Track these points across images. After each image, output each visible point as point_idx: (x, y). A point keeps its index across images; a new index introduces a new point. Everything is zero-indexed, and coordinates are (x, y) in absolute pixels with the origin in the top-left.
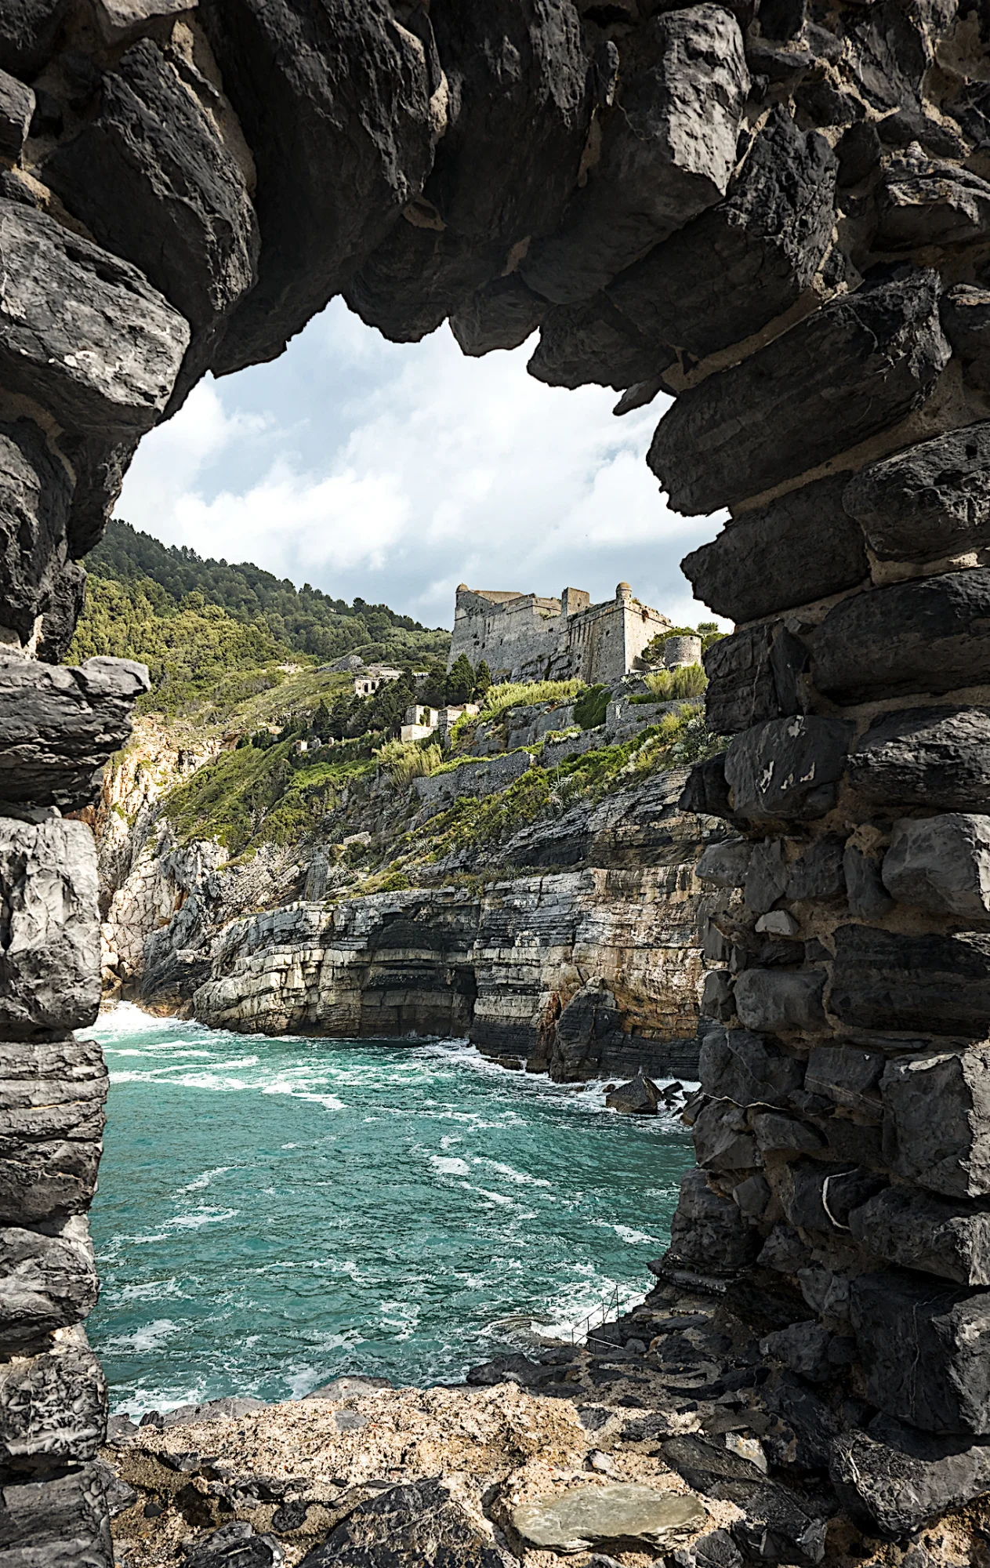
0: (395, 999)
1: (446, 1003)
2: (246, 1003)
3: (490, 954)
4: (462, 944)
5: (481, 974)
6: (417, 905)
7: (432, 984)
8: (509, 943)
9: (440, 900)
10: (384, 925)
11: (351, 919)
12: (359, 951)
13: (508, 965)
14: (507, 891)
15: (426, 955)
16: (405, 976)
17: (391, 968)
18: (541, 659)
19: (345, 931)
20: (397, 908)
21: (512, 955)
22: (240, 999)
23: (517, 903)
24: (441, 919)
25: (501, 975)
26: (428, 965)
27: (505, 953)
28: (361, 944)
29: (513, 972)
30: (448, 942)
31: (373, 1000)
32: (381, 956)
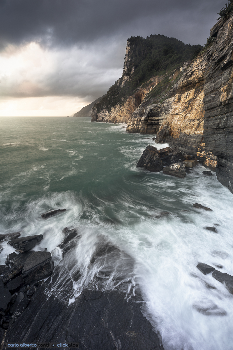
0: (153, 127)
6: (155, 107)
10: (150, 112)
15: (157, 118)
16: (154, 122)
17: (152, 121)
19: (145, 113)
20: (152, 108)
21: (161, 117)
23: (164, 105)
28: (147, 116)
31: (150, 127)
32: (150, 118)
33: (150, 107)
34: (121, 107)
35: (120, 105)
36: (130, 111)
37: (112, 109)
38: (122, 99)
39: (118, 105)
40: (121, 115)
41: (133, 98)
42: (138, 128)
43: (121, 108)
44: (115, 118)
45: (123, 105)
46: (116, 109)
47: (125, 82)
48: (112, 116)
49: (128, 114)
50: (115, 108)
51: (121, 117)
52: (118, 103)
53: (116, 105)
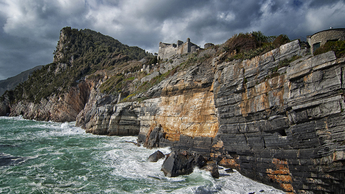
0: (127, 128)
1: (138, 129)
4: (139, 115)
5: (140, 122)
6: (130, 106)
7: (135, 125)
8: (144, 115)
9: (134, 105)
10: (123, 110)
11: (116, 109)
13: (144, 120)
14: (146, 102)
15: (132, 118)
16: (128, 122)
17: (125, 120)
18: (173, 56)
19: (115, 112)
20: (125, 106)
21: (144, 118)
23: (147, 105)
24: (134, 109)
25: (143, 123)
26: (133, 120)
28: (118, 115)
29: (145, 122)
30: (136, 114)
31: (122, 128)
32: (123, 117)
33: (122, 105)
34: (58, 98)
35: (56, 96)
36: (73, 105)
37: (43, 101)
38: (61, 89)
39: (53, 95)
40: (59, 110)
41: (77, 89)
42: (107, 129)
43: (59, 100)
44: (47, 114)
45: (63, 97)
46: (50, 101)
47: (61, 69)
48: (42, 111)
49: (71, 108)
50: (48, 100)
51: (58, 112)
52: (53, 93)
53: (49, 96)
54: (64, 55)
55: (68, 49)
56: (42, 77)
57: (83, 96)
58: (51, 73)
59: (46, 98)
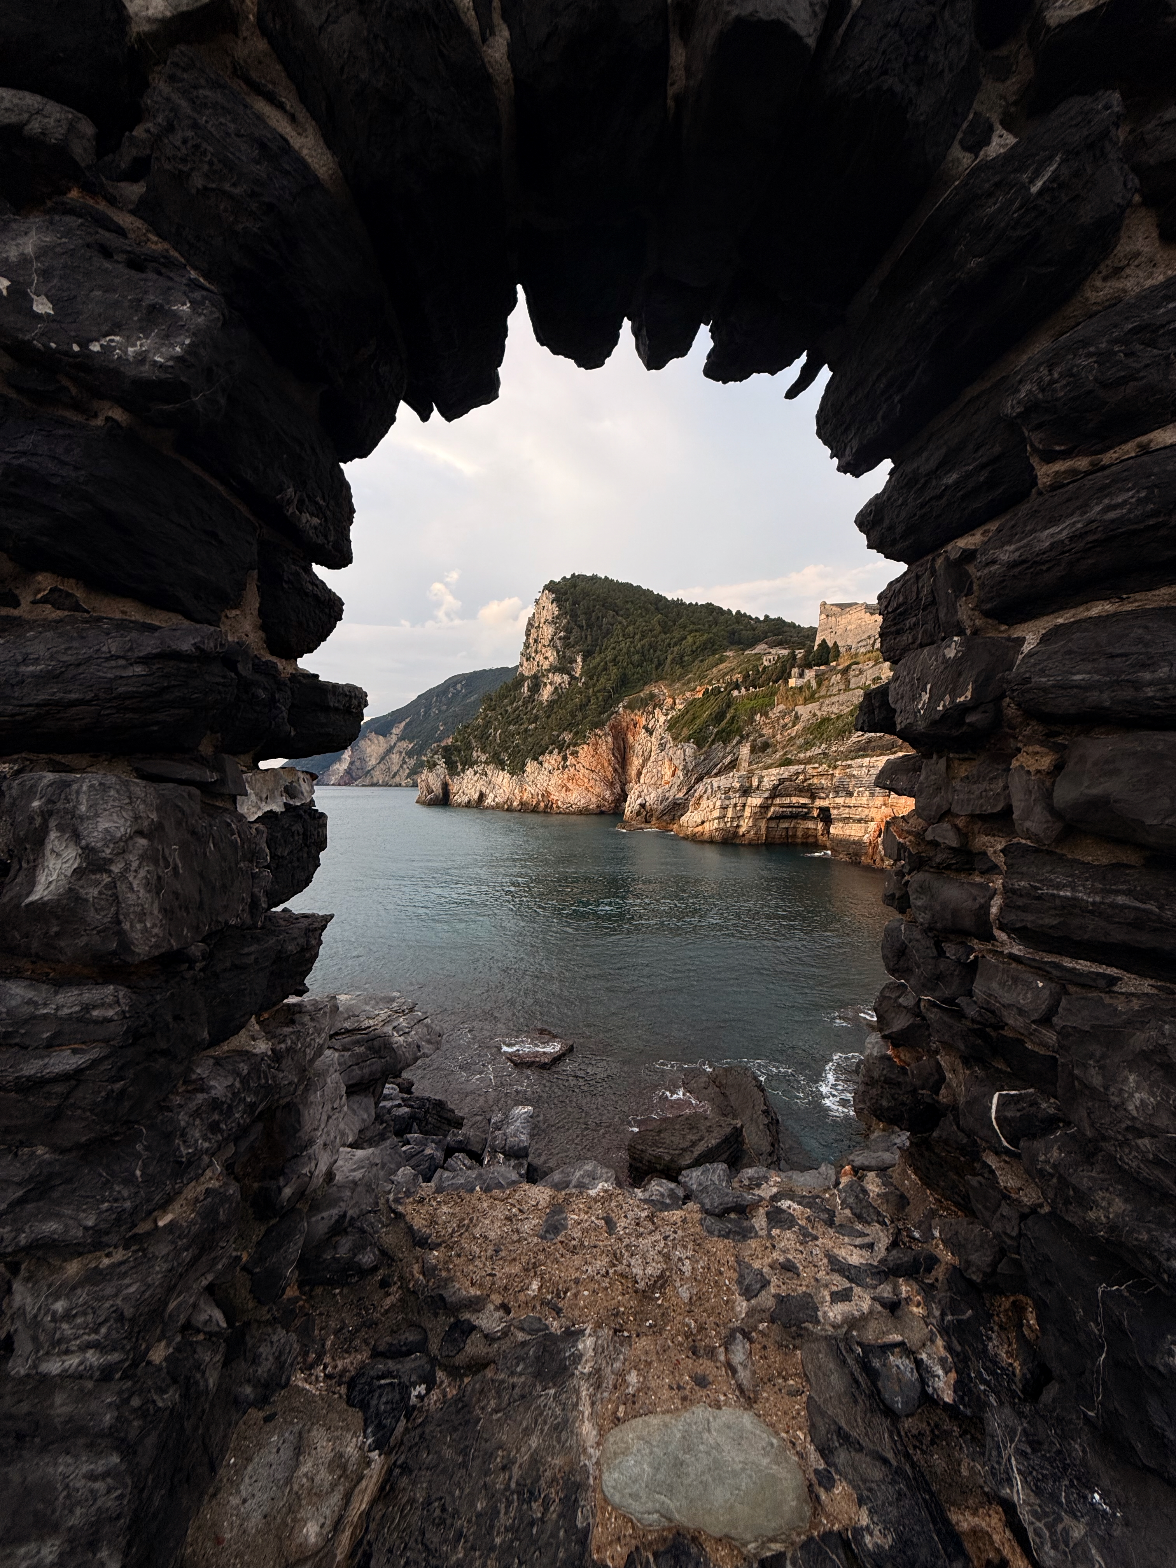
0: (785, 825)
1: (813, 826)
2: (706, 825)
3: (838, 800)
4: (823, 795)
5: (834, 812)
6: (795, 775)
7: (806, 817)
8: (850, 794)
9: (810, 771)
10: (779, 785)
11: (760, 782)
12: (767, 798)
13: (850, 807)
14: (849, 766)
15: (803, 801)
16: (790, 812)
17: (783, 807)
18: (869, 638)
19: (758, 788)
20: (786, 776)
21: (852, 801)
22: (703, 823)
23: (855, 772)
24: (810, 781)
25: (846, 812)
26: (804, 806)
27: (848, 800)
28: (766, 795)
29: (853, 811)
30: (812, 793)
31: (773, 824)
32: (778, 801)
34: (565, 759)
35: (559, 753)
37: (531, 766)
38: (567, 736)
39: (551, 752)
40: (569, 785)
41: (605, 735)
43: (568, 763)
44: (543, 795)
45: (575, 754)
46: (546, 765)
47: (556, 688)
48: (531, 789)
49: (596, 781)
50: (541, 763)
51: (567, 790)
52: (551, 748)
53: (543, 753)
54: (558, 652)
55: (565, 638)
56: (509, 708)
57: (619, 749)
58: (531, 699)
59: (535, 759)
